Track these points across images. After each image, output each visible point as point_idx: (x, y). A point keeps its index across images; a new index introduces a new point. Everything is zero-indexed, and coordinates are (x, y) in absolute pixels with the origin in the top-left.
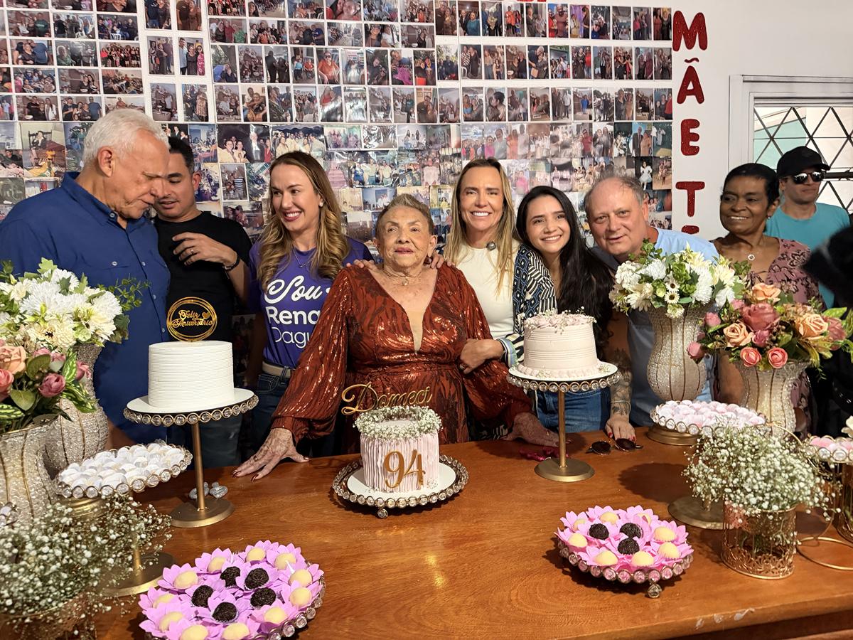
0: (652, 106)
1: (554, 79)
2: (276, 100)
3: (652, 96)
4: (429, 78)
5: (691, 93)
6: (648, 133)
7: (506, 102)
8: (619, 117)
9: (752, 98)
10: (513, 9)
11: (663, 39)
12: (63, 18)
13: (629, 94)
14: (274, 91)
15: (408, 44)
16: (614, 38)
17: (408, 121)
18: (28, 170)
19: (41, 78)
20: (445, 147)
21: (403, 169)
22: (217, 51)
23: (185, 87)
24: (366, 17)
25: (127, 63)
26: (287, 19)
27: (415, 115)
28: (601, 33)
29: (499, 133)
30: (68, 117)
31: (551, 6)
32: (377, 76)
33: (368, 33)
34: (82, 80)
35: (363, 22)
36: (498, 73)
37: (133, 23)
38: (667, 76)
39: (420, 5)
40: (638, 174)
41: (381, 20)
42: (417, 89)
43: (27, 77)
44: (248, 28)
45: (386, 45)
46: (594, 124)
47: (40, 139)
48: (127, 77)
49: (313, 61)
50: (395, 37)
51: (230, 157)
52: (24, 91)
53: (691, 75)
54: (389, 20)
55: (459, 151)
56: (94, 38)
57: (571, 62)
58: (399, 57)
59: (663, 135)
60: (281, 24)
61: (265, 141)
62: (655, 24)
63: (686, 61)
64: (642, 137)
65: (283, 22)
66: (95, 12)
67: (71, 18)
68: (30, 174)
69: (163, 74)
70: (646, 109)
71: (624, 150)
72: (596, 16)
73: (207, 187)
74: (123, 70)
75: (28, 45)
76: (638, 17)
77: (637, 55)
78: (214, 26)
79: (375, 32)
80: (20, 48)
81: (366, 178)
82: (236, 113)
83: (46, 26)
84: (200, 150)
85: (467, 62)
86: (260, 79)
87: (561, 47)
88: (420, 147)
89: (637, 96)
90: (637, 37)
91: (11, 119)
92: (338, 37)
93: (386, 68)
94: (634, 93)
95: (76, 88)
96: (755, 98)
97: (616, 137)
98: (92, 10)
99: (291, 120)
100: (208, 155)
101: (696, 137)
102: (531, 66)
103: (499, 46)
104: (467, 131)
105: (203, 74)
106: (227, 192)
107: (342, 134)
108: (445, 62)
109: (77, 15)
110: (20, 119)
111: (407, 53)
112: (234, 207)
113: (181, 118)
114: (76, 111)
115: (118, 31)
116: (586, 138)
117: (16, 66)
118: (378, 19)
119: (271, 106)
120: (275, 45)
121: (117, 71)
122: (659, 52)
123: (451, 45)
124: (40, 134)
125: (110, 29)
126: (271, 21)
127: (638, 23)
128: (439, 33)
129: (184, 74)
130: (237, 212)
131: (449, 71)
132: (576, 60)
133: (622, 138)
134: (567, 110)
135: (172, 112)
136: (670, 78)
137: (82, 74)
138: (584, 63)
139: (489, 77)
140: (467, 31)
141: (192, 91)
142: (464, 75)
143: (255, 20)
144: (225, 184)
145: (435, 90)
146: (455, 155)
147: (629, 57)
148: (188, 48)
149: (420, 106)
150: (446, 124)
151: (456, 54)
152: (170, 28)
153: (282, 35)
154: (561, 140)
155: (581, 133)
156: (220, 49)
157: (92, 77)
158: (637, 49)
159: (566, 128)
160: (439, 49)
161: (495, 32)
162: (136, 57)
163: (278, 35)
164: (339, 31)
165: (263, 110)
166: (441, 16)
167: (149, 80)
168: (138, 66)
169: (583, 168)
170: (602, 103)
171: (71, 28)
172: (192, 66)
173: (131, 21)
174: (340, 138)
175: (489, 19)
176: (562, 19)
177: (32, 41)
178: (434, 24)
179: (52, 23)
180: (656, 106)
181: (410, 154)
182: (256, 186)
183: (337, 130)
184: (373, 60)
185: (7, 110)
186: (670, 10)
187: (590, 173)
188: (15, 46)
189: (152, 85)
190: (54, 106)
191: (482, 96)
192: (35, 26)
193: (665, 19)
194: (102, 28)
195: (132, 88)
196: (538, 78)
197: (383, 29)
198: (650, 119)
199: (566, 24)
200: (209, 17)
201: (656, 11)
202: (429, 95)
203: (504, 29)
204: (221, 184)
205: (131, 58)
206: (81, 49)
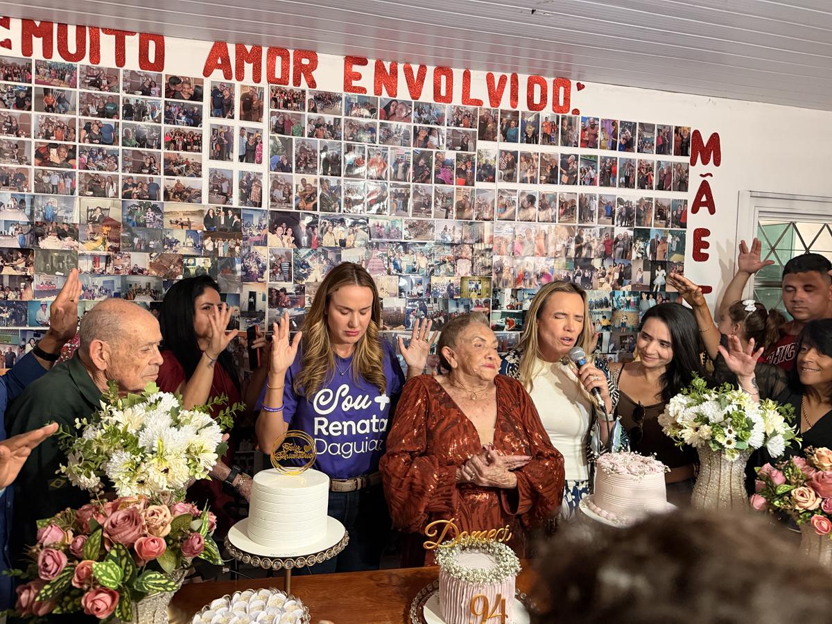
0: (669, 215)
1: (583, 187)
2: (327, 192)
3: (669, 206)
4: (468, 178)
5: (704, 204)
6: (664, 239)
7: (537, 204)
8: (639, 224)
9: (757, 212)
10: (550, 120)
11: (682, 155)
12: (132, 102)
13: (649, 203)
14: (325, 183)
15: (451, 147)
16: (638, 151)
17: (447, 218)
18: (83, 243)
19: (105, 157)
20: (478, 242)
21: (438, 260)
22: (276, 143)
23: (242, 173)
24: (416, 119)
25: (189, 147)
26: (343, 117)
27: (454, 213)
28: (628, 146)
29: (528, 231)
30: (127, 196)
31: (584, 119)
32: (422, 175)
33: (416, 134)
34: (144, 161)
35: (412, 125)
36: (532, 178)
37: (198, 111)
38: (684, 188)
39: (466, 111)
40: (653, 278)
41: (429, 123)
42: (457, 189)
43: (92, 155)
44: (306, 122)
45: (432, 147)
46: (616, 229)
47: (98, 214)
48: (187, 161)
49: (364, 157)
50: (441, 140)
51: (279, 242)
52: (87, 169)
53: (705, 188)
54: (437, 123)
55: (491, 246)
56: (160, 122)
57: (599, 171)
58: (443, 158)
59: (677, 242)
60: (337, 121)
61: (313, 228)
62: (675, 141)
63: (702, 175)
64: (659, 242)
65: (339, 119)
66: (163, 99)
67: (140, 102)
68: (86, 248)
69: (222, 160)
70: (663, 217)
71: (642, 253)
72: (623, 131)
73: (254, 269)
74: (184, 154)
75: (96, 126)
76: (661, 134)
77: (658, 168)
78: (274, 119)
79: (423, 134)
80: (88, 128)
81: (404, 266)
82: (289, 201)
83: (115, 108)
84: (251, 234)
85: (505, 166)
86: (313, 171)
87: (591, 156)
88: (456, 242)
89: (656, 205)
90: (659, 152)
91: (72, 194)
92: (389, 137)
93: (431, 168)
94: (653, 202)
95: (139, 168)
96: (760, 212)
97: (635, 242)
98: (160, 96)
99: (340, 211)
100: (258, 239)
101: (706, 245)
102: (561, 173)
103: (535, 153)
104: (499, 229)
105: (260, 162)
106: (273, 274)
107: (385, 227)
108: (484, 165)
109: (146, 100)
110: (80, 194)
111: (450, 155)
112: (279, 289)
113: (235, 202)
114: (135, 190)
115: (184, 118)
116: (608, 241)
117: (82, 144)
118: (427, 122)
119: (322, 196)
120: (330, 140)
121: (178, 154)
122: (678, 166)
123: (491, 150)
124: (98, 210)
125: (175, 115)
126: (328, 118)
127: (661, 140)
128: (482, 138)
129: (242, 161)
130: (282, 294)
131: (487, 174)
132: (603, 170)
133: (641, 243)
134: (591, 214)
135: (227, 197)
136: (686, 190)
137: (145, 155)
138: (610, 173)
139: (524, 181)
140: (507, 138)
141: (248, 178)
142: (501, 178)
143: (314, 116)
144: (273, 266)
145: (473, 191)
146: (487, 250)
147: (651, 170)
148: (248, 137)
149: (458, 203)
150: (481, 221)
151: (495, 158)
152: (232, 117)
153: (337, 132)
154: (585, 241)
155: (604, 236)
156: (278, 140)
157: (154, 159)
158: (659, 162)
159: (590, 231)
160: (479, 153)
161: (532, 139)
162: (199, 143)
163: (333, 131)
164: (390, 132)
165: (314, 200)
166: (484, 123)
167: (208, 164)
168: (199, 151)
169: (604, 268)
170: (624, 210)
171: (139, 112)
172: (250, 154)
173: (196, 109)
174: (383, 229)
175: (527, 128)
176: (593, 131)
177: (100, 122)
178: (477, 130)
179: (121, 106)
180: (672, 214)
181: (446, 247)
182: (301, 270)
183: (381, 222)
184: (419, 159)
185: (68, 185)
186: (689, 129)
187: (610, 274)
188: (84, 125)
189: (211, 170)
190: (115, 184)
191: (515, 198)
192: (104, 108)
193: (685, 137)
194: (168, 114)
195: (192, 172)
196: (568, 184)
197: (431, 131)
198: (666, 226)
199: (596, 136)
200: (271, 110)
201: (677, 129)
202: (467, 194)
203: (540, 138)
204: (268, 266)
205: (194, 143)
206: (146, 132)
